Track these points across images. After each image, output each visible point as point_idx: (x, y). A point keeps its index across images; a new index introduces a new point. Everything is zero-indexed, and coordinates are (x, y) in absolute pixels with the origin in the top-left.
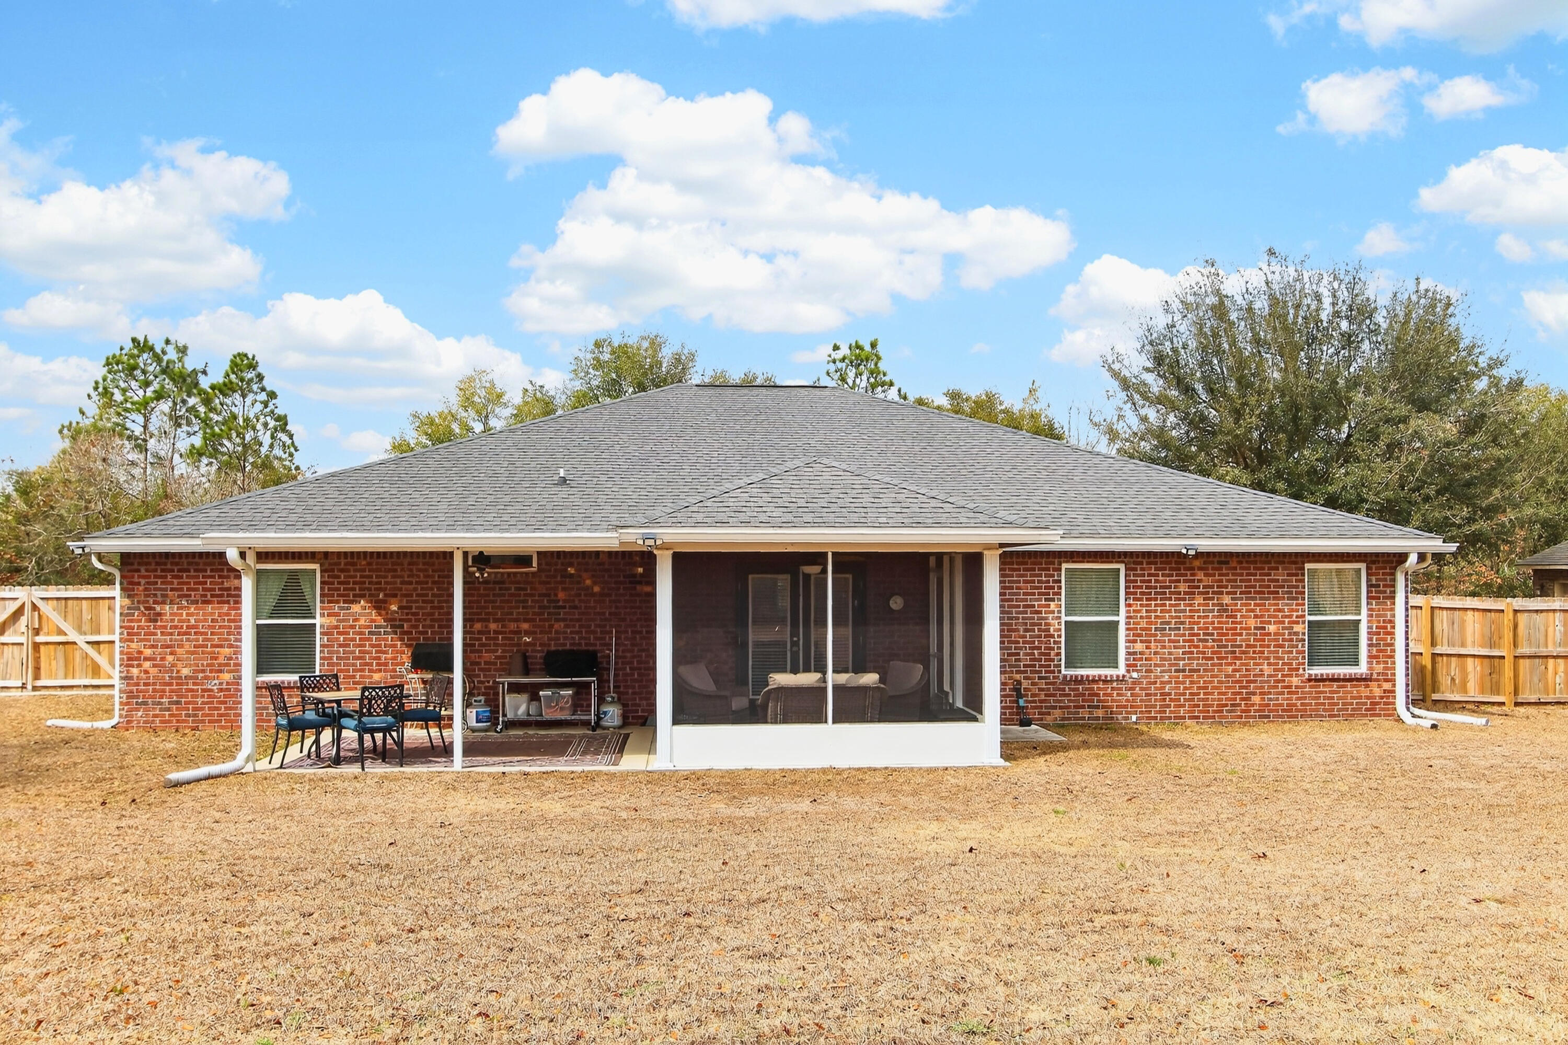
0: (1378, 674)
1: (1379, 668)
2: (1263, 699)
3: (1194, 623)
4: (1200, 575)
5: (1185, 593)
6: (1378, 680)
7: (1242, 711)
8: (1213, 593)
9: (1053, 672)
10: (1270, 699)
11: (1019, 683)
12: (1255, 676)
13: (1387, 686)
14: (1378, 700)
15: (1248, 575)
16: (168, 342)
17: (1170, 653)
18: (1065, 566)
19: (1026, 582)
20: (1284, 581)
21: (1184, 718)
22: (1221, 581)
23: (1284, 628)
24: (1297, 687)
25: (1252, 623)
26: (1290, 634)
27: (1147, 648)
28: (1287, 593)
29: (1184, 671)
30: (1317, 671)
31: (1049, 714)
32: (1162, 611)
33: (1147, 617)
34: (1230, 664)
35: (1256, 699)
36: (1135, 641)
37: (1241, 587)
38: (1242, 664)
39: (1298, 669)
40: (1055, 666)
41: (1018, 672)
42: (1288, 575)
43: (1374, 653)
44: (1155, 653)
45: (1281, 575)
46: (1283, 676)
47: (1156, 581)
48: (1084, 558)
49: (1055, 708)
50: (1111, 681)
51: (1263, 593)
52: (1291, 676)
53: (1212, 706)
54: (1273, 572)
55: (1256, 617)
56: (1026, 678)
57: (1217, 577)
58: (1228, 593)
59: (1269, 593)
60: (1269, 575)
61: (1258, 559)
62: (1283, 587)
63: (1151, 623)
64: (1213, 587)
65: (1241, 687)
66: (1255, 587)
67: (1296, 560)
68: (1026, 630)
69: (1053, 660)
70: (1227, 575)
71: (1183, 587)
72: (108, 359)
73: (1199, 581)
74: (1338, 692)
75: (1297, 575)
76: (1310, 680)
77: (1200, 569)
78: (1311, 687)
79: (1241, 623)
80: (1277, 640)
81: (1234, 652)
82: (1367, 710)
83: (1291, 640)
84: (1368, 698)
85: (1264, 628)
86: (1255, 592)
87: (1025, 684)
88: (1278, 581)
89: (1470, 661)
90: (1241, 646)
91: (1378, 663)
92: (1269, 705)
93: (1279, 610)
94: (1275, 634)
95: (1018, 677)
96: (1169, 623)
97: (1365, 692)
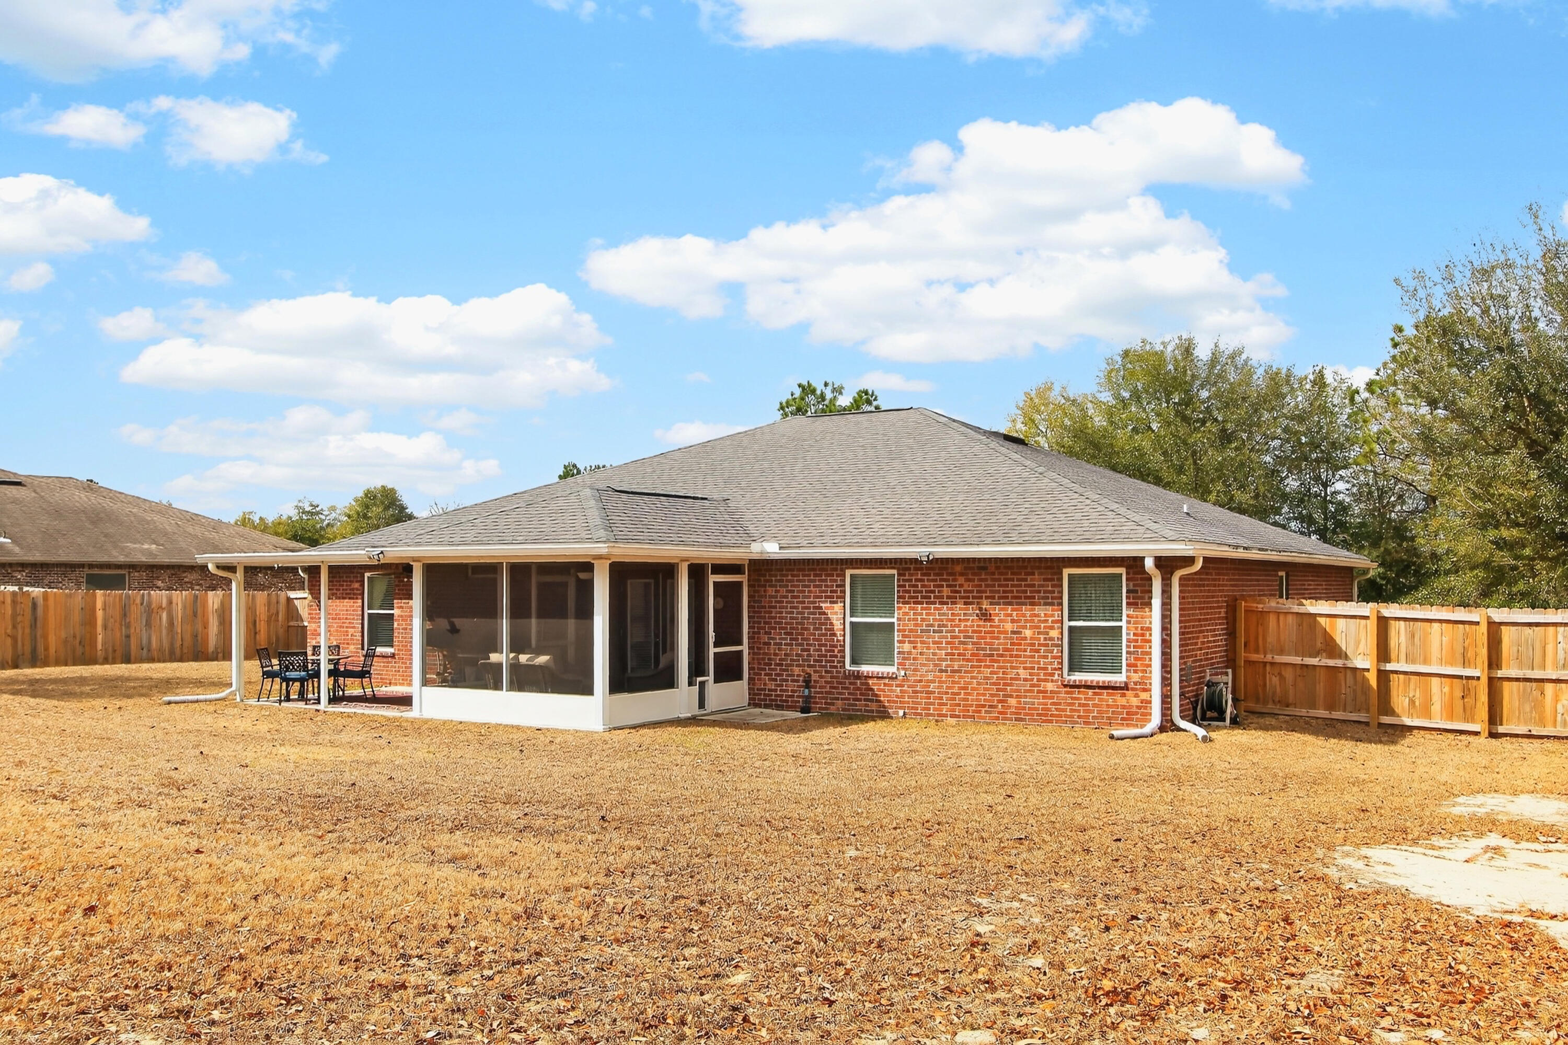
0: (1135, 683)
1: (1136, 677)
2: (1019, 703)
3: (955, 626)
4: (961, 580)
5: (948, 597)
6: (1133, 689)
7: (1000, 713)
8: (974, 597)
9: (836, 667)
10: (1025, 703)
11: (810, 675)
12: (1011, 679)
13: (1144, 696)
14: (1134, 710)
15: (1006, 580)
16: (826, 385)
17: (934, 654)
18: (848, 573)
19: (815, 586)
20: (1039, 586)
21: (946, 716)
22: (980, 586)
23: (1039, 633)
24: (1052, 692)
25: (1009, 627)
26: (1045, 639)
27: (914, 648)
28: (1043, 598)
29: (946, 671)
30: (1078, 677)
31: (833, 704)
32: (927, 614)
33: (914, 620)
34: (988, 667)
35: (1012, 702)
36: (904, 642)
37: (999, 592)
38: (999, 667)
39: (1052, 675)
40: (839, 662)
41: (809, 666)
42: (1045, 580)
43: (1133, 661)
44: (921, 654)
45: (1036, 579)
46: (1038, 680)
47: (923, 586)
48: (861, 564)
49: (837, 699)
50: (882, 678)
51: (1020, 598)
52: (1045, 680)
53: (971, 706)
54: (1029, 578)
55: (1013, 621)
56: (815, 672)
57: (976, 583)
58: (987, 598)
59: (1026, 598)
60: (1026, 580)
61: (1015, 564)
62: (1039, 592)
63: (916, 625)
64: (972, 592)
65: (998, 690)
66: (1012, 592)
67: (1053, 565)
68: (815, 629)
69: (836, 656)
70: (986, 580)
71: (946, 591)
72: (781, 404)
73: (961, 586)
74: (1094, 699)
75: (1052, 580)
76: (1065, 686)
77: (962, 574)
78: (1067, 693)
79: (998, 626)
80: (1033, 645)
81: (992, 655)
82: (1123, 719)
83: (1047, 645)
84: (1123, 707)
85: (1020, 633)
86: (1013, 597)
87: (815, 677)
88: (1033, 585)
89: (1435, 681)
90: (998, 650)
91: (1135, 672)
92: (1024, 708)
93: (1036, 615)
94: (1031, 638)
95: (808, 670)
96: (932, 625)
97: (1122, 701)
